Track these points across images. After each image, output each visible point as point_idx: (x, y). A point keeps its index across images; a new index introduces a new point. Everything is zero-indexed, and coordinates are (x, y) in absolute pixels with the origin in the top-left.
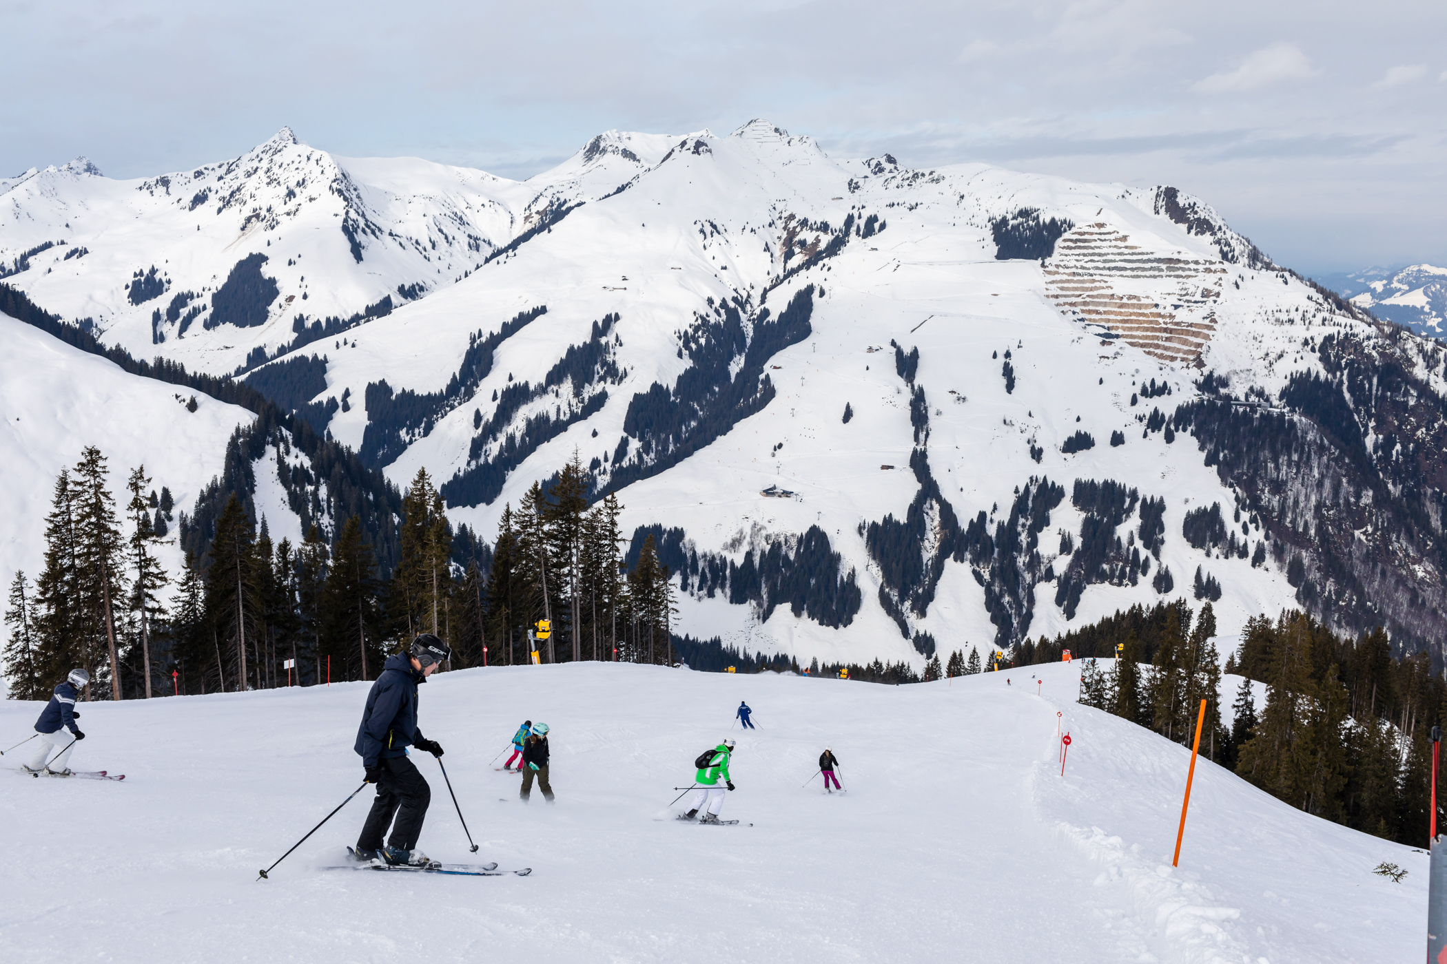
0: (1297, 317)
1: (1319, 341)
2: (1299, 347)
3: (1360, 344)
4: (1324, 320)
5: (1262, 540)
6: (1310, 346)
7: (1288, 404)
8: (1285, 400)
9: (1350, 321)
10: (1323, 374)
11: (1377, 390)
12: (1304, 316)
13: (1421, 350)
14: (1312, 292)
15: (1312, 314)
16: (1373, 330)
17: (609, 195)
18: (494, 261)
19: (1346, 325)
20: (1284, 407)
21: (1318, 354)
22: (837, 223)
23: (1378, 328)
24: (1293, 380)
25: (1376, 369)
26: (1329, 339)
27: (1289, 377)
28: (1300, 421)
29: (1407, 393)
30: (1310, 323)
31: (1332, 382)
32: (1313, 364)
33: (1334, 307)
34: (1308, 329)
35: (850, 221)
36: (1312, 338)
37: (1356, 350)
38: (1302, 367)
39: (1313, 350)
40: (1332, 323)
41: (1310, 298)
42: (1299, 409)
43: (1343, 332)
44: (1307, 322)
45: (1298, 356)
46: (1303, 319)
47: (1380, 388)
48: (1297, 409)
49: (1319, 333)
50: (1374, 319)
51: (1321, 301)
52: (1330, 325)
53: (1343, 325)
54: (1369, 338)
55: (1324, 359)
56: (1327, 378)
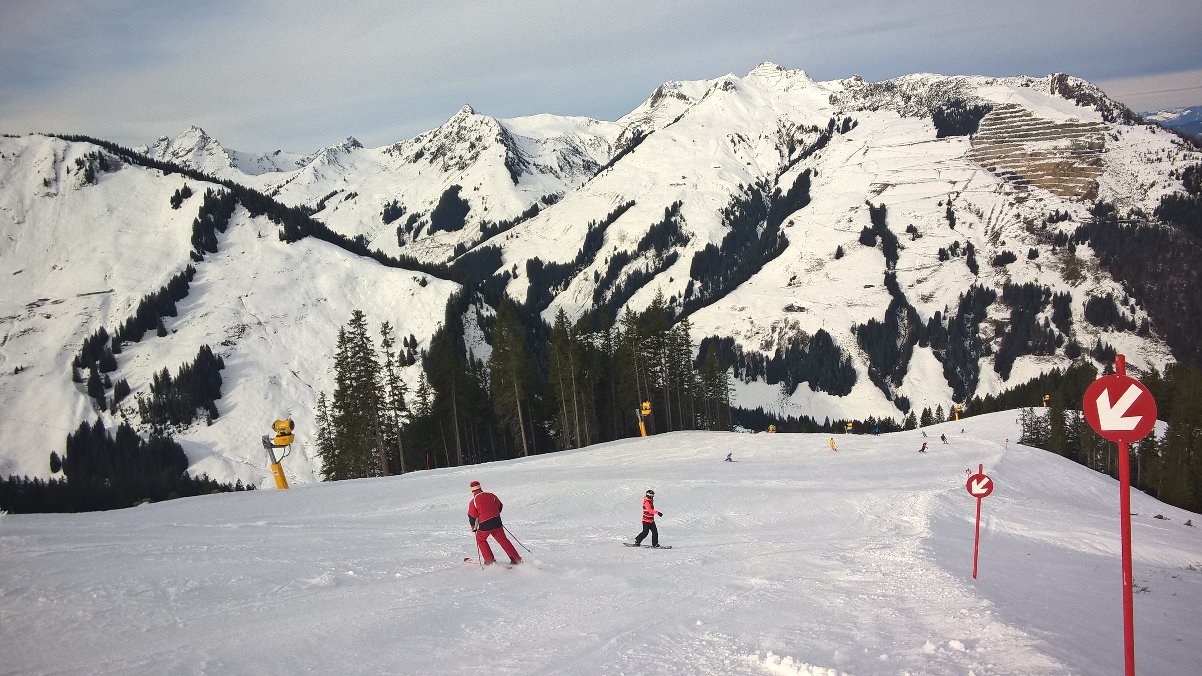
0: (1164, 156)
1: (1181, 171)
2: (1167, 178)
4: (1185, 156)
5: (1146, 316)
6: (1175, 176)
7: (1160, 218)
8: (1158, 216)
10: (1186, 194)
12: (1169, 154)
14: (1174, 137)
15: (1175, 152)
17: (670, 124)
18: (600, 174)
20: (1158, 221)
21: (1181, 182)
22: (823, 125)
24: (1163, 201)
26: (1189, 170)
27: (1160, 198)
28: (1171, 230)
30: (1174, 159)
31: (1193, 199)
32: (1177, 187)
33: (1192, 146)
34: (1172, 164)
35: (832, 123)
36: (1176, 170)
38: (1169, 191)
39: (1178, 178)
40: (1191, 158)
41: (1173, 142)
42: (1169, 222)
44: (1172, 159)
45: (1167, 184)
46: (1169, 157)
48: (1168, 222)
49: (1181, 165)
51: (1182, 142)
52: (1189, 159)
55: (1187, 184)
56: (1189, 197)
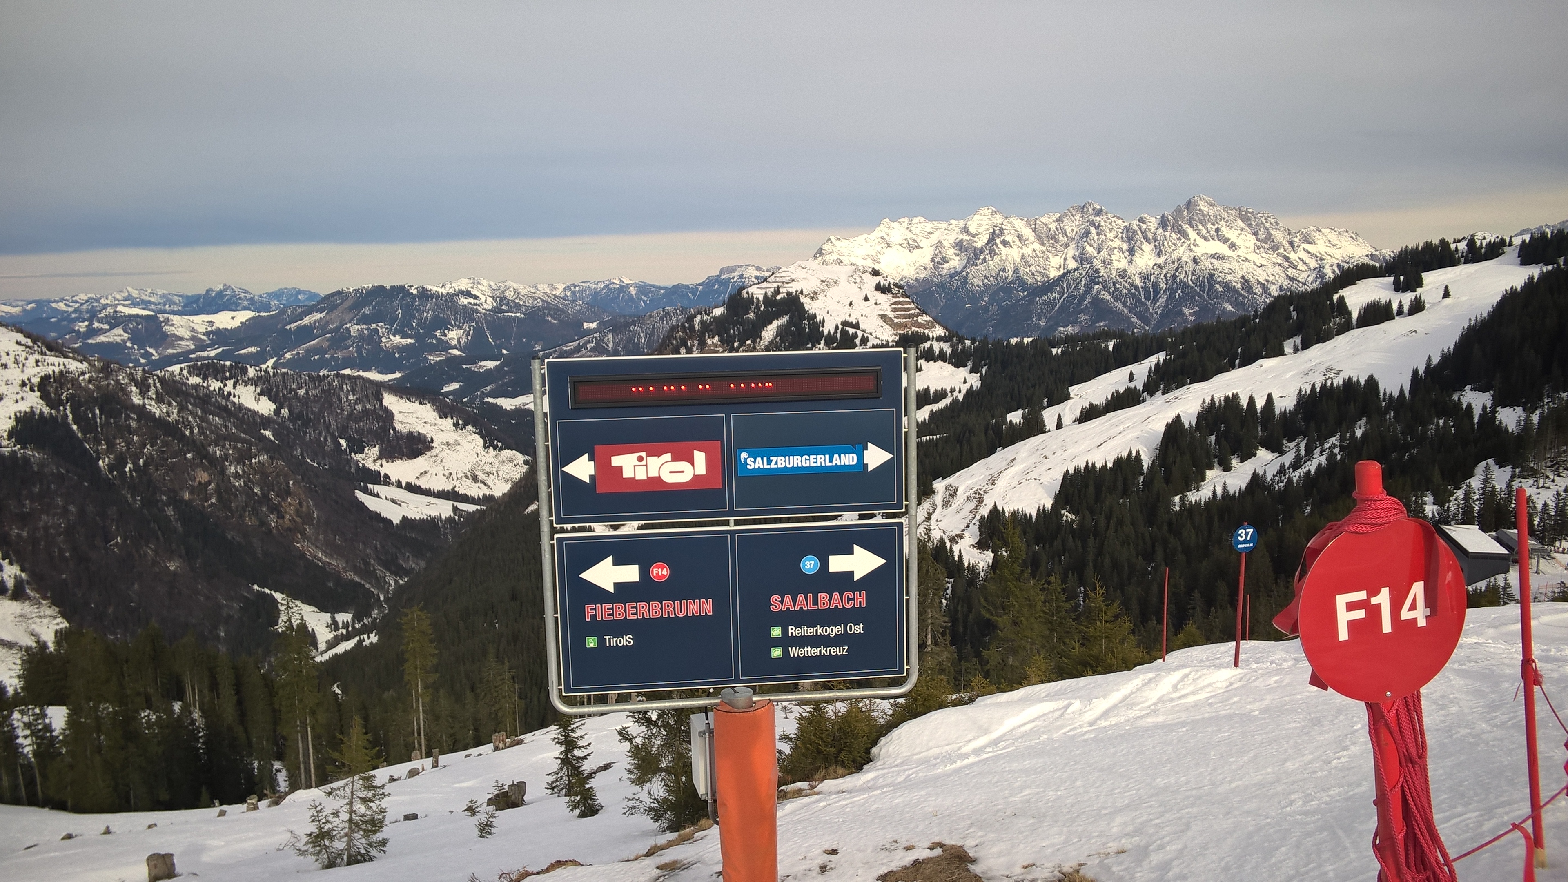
3: (77, 380)
9: (62, 360)
11: (101, 418)
13: (133, 379)
16: (84, 366)
19: (59, 365)
23: (90, 364)
25: (95, 401)
29: (128, 418)
37: (73, 385)
43: (57, 370)
47: (103, 416)
50: (85, 357)
53: (57, 364)
54: (83, 373)
